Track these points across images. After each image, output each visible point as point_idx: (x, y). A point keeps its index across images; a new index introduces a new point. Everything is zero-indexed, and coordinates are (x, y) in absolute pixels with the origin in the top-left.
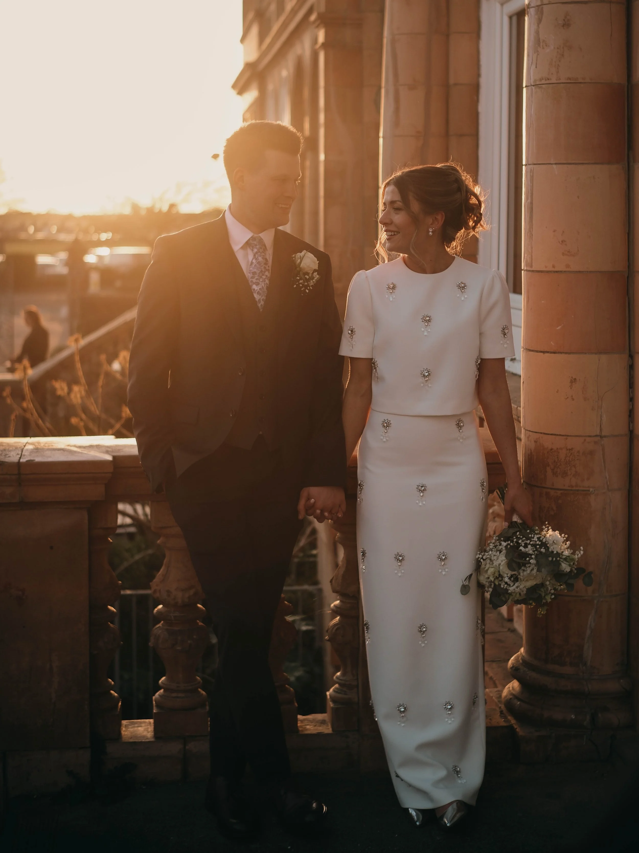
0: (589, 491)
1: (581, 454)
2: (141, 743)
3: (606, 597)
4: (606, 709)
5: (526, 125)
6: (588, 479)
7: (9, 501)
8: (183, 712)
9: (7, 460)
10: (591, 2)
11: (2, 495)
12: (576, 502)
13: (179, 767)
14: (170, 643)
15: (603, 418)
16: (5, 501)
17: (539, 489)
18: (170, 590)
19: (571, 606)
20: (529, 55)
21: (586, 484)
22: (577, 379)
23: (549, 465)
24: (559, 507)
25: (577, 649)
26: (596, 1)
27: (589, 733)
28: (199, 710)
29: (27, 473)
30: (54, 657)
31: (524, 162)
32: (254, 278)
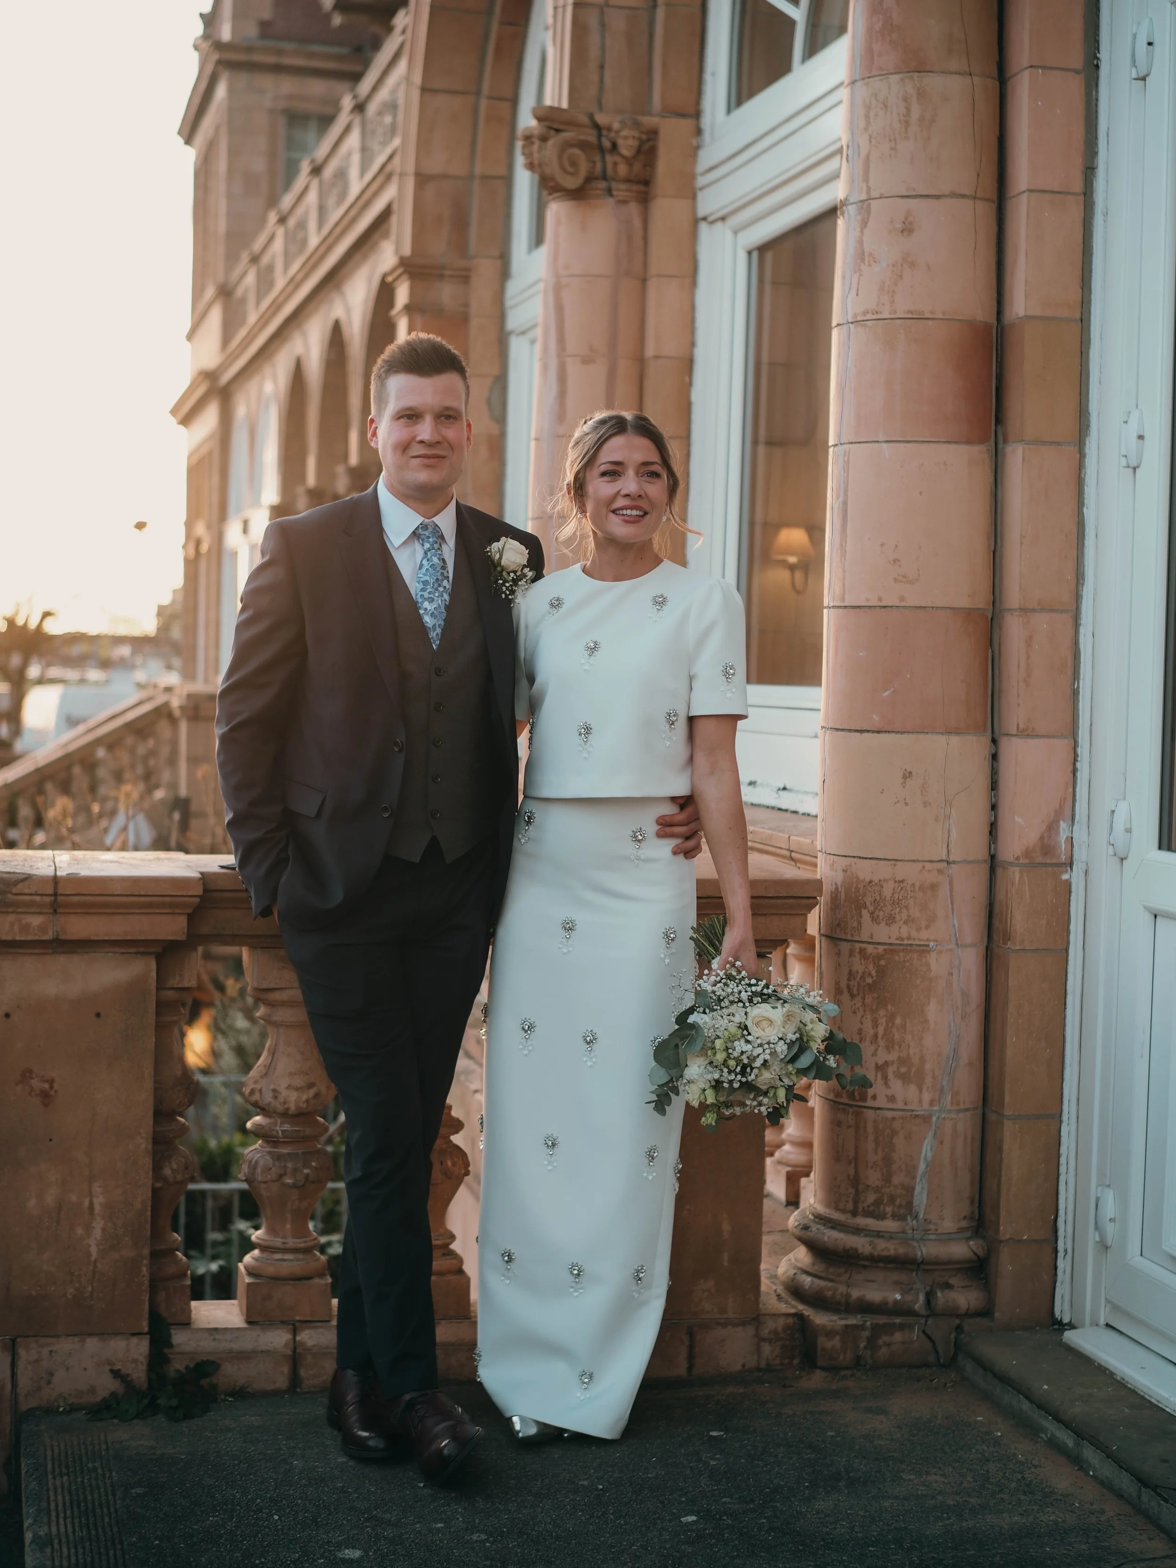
0: (928, 946)
1: (917, 888)
2: (226, 1329)
3: (950, 1111)
4: (948, 1286)
5: (837, 383)
6: (927, 927)
7: (36, 938)
8: (291, 1282)
9: (35, 872)
10: (945, 196)
11: (26, 928)
12: (907, 964)
13: (286, 1369)
14: (275, 1173)
15: (951, 834)
16: (30, 938)
17: (849, 944)
18: (278, 1088)
19: (897, 1125)
20: (844, 277)
21: (924, 935)
22: (914, 774)
23: (865, 908)
24: (881, 971)
25: (904, 1192)
26: (953, 195)
27: (923, 1321)
28: (317, 1281)
29: (68, 893)
30: (97, 1188)
31: (831, 442)
32: (425, 591)
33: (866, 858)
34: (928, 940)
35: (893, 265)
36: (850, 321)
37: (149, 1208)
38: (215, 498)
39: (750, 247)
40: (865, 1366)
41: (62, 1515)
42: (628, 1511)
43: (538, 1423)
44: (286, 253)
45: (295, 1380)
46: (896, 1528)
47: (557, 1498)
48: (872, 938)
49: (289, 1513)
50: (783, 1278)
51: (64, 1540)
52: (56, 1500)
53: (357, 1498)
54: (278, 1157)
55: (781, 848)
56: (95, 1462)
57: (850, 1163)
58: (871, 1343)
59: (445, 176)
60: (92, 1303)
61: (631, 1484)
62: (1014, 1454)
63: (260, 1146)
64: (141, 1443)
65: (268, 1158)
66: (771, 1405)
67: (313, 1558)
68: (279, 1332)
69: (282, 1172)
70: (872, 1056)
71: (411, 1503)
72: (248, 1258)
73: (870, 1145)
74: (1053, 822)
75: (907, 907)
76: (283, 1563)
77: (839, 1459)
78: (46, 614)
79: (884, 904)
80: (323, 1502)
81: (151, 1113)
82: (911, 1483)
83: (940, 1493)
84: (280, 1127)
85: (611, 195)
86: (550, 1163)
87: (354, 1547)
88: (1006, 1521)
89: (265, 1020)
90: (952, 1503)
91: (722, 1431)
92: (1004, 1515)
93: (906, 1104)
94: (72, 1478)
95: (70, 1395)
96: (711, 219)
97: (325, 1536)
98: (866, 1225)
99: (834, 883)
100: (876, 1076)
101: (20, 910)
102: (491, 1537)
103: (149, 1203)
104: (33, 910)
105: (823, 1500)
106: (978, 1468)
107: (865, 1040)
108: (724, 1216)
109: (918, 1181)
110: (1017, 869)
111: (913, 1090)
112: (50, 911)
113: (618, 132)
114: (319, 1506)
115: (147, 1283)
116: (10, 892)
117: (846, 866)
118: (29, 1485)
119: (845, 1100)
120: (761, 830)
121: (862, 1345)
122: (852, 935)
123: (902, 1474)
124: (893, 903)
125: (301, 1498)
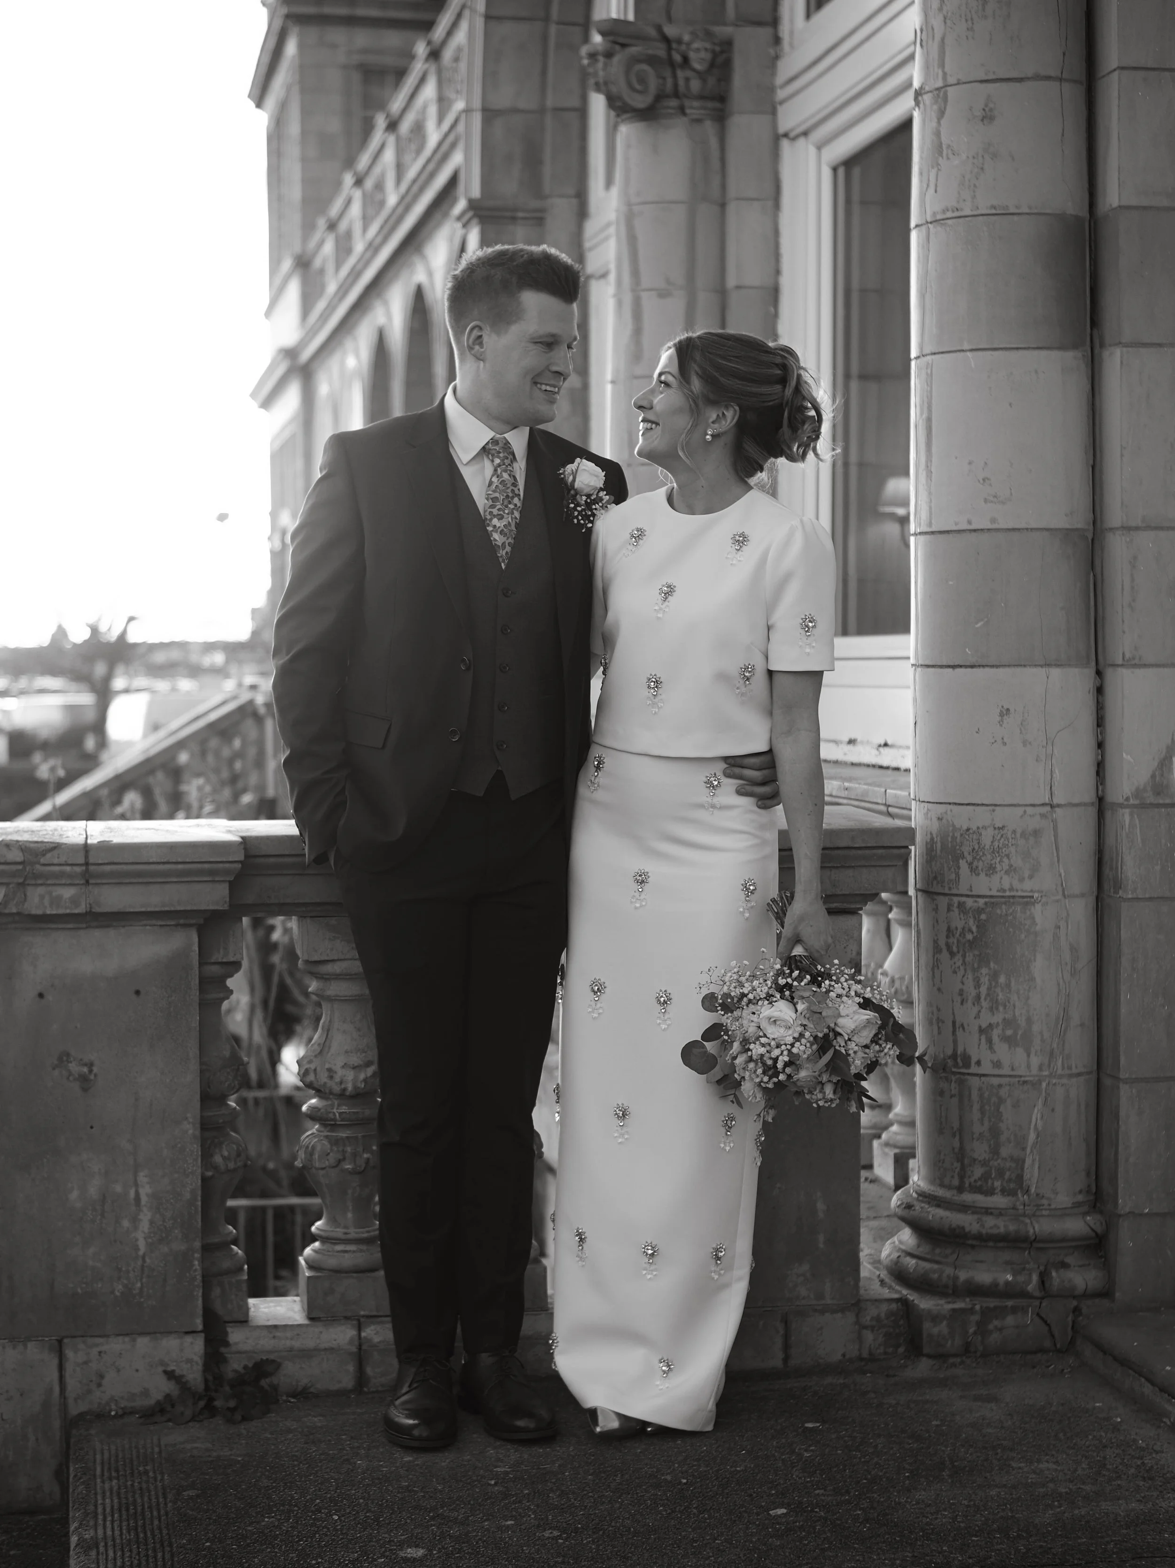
0: (1033, 897)
1: (1018, 835)
2: (286, 1326)
3: (1061, 1077)
4: (1064, 1265)
5: (918, 290)
6: (1031, 877)
7: (68, 911)
8: (355, 1275)
9: (64, 840)
10: (1028, 79)
11: (57, 901)
12: (1010, 918)
13: (351, 1368)
14: (332, 1159)
15: (1054, 776)
16: (61, 911)
17: (947, 898)
18: (334, 1068)
19: (1003, 1092)
20: (921, 174)
21: (1028, 885)
22: (1012, 710)
23: (963, 857)
24: (981, 926)
25: (1013, 1165)
26: (1037, 77)
27: (1037, 1303)
29: (100, 862)
30: (142, 1178)
31: (913, 355)
32: (494, 508)
33: (962, 804)
34: (1032, 891)
35: (974, 158)
36: (929, 220)
37: (199, 1198)
38: (300, 484)
39: (834, 164)
40: (975, 1352)
41: (109, 1518)
42: (713, 1505)
43: (621, 1417)
44: (364, 217)
45: (361, 1379)
46: (1002, 1517)
47: (637, 1493)
48: (971, 891)
49: (350, 1513)
50: (886, 1262)
51: (110, 1543)
52: (104, 1504)
53: (424, 1496)
54: (335, 1142)
55: (877, 803)
56: (147, 1465)
57: (954, 1135)
58: (982, 1329)
59: (515, 111)
60: (142, 1300)
61: (718, 1478)
62: (1135, 1441)
63: (317, 1130)
64: (195, 1445)
65: (325, 1142)
66: (873, 1395)
67: (372, 1558)
68: (343, 1328)
69: (341, 1157)
70: (975, 1018)
71: (480, 1500)
72: (308, 1251)
73: (976, 1114)
74: (1164, 759)
75: (1008, 856)
76: (340, 1563)
77: (943, 1448)
78: (132, 619)
79: (983, 853)
80: (387, 1501)
81: (198, 1097)
82: (1021, 1471)
83: (1052, 1480)
84: (337, 1109)
85: (684, 113)
86: (622, 1135)
87: (417, 1546)
88: (1122, 1508)
89: (317, 995)
90: (1064, 1490)
91: (818, 1422)
92: (1120, 1502)
93: (1013, 1069)
94: (121, 1481)
95: (122, 1398)
96: (792, 135)
97: (386, 1536)
98: (974, 1202)
99: (929, 833)
100: (980, 1040)
101: (49, 882)
102: (564, 1534)
103: (199, 1193)
104: (63, 882)
105: (925, 1490)
106: (1095, 1454)
107: (967, 1002)
108: (819, 1194)
109: (1028, 1153)
110: (1127, 811)
111: (1020, 1052)
112: (82, 883)
113: (688, 44)
114: (382, 1504)
115: (199, 1278)
116: (39, 863)
117: (941, 814)
118: (77, 1489)
120: (857, 786)
121: (971, 1331)
122: (950, 889)
123: (1011, 1462)
124: (993, 852)
125: (363, 1498)
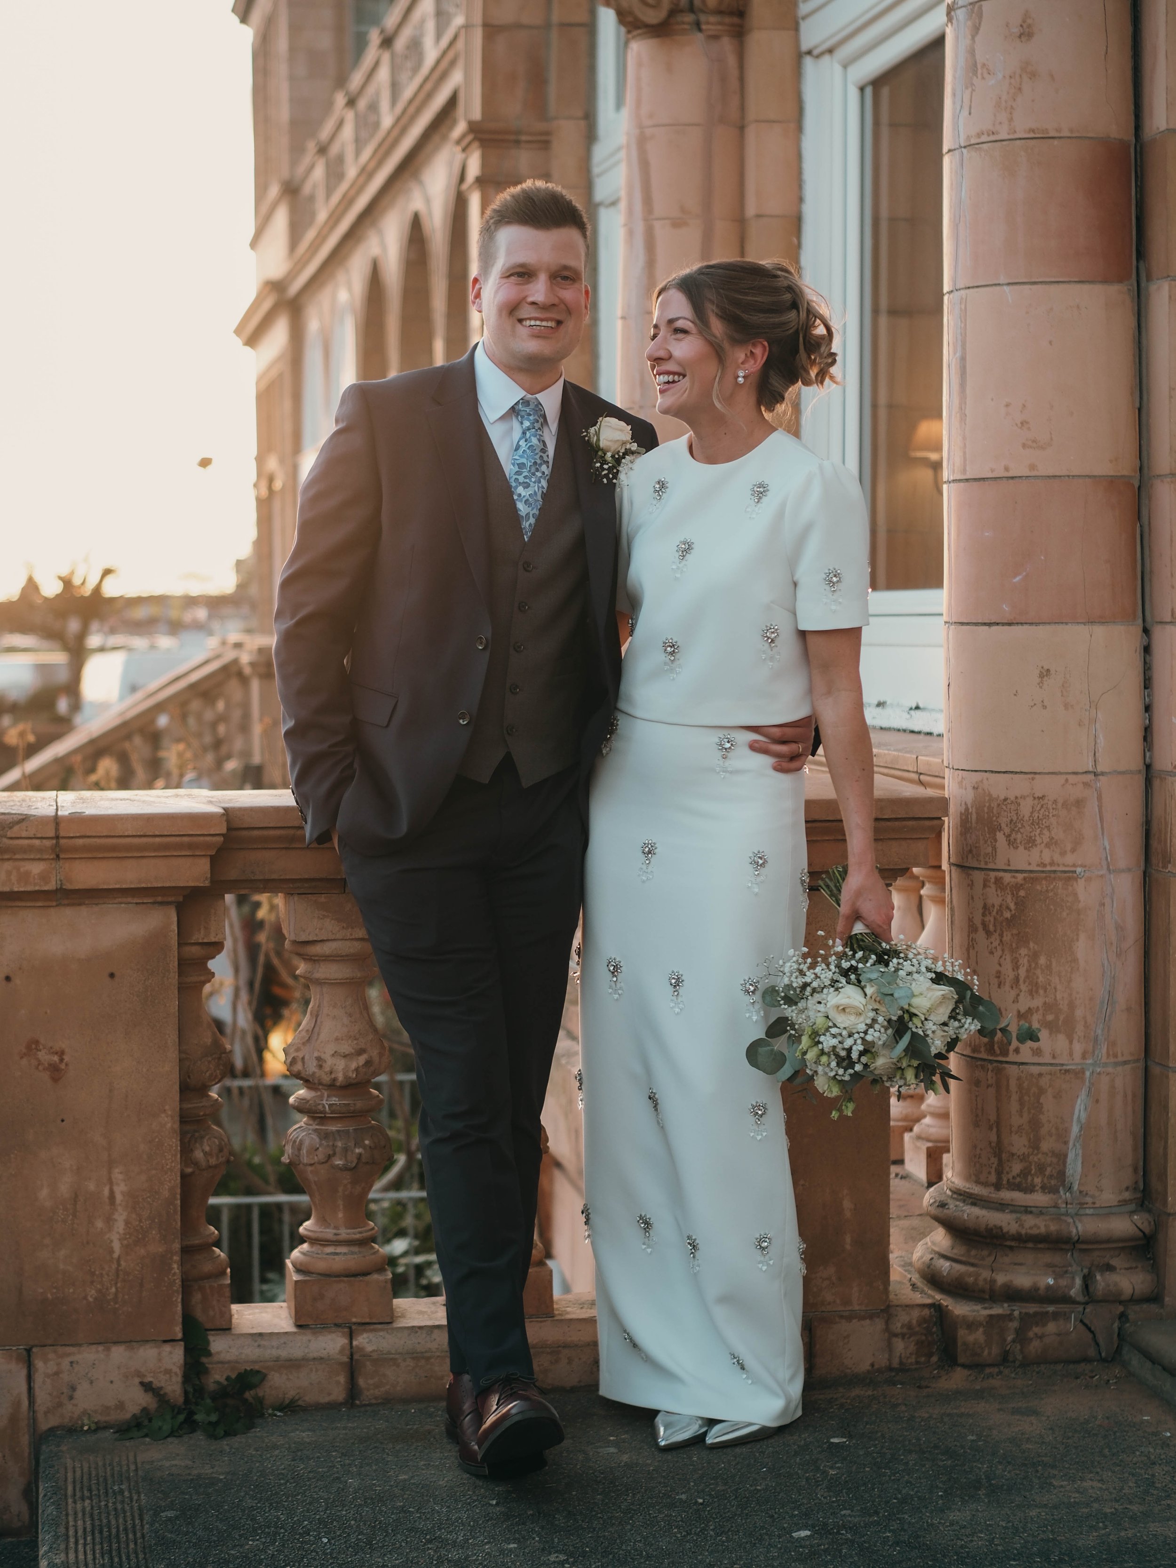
0: (1075, 872)
1: (1060, 805)
2: (271, 1334)
3: (1105, 1065)
4: (1109, 1268)
5: (950, 219)
6: (1073, 851)
7: (37, 888)
8: (345, 1279)
9: (33, 812)
11: (25, 877)
12: (1051, 894)
13: (342, 1379)
14: (321, 1155)
15: (1098, 741)
16: (30, 888)
17: (983, 873)
18: (323, 1056)
19: (1044, 1082)
20: (954, 95)
21: (1070, 859)
22: (1053, 672)
23: (1000, 829)
24: (1021, 904)
25: (1055, 1160)
27: (1080, 1308)
28: (375, 1276)
29: (72, 835)
30: (117, 1174)
31: (946, 289)
32: (521, 474)
33: (999, 772)
34: (1074, 865)
35: (1011, 77)
36: (963, 145)
37: (178, 1197)
38: (288, 427)
39: (861, 83)
40: (1014, 1362)
41: (81, 1541)
42: (732, 1527)
44: (357, 140)
45: (353, 1391)
46: (1042, 1540)
47: (650, 1514)
48: (1009, 865)
49: (340, 1535)
50: (918, 1265)
52: (75, 1526)
53: (420, 1518)
54: (324, 1136)
55: (908, 771)
56: (122, 1484)
57: (991, 1128)
58: (1021, 1336)
59: (518, 26)
60: (117, 1306)
61: (736, 1497)
63: (305, 1123)
64: (173, 1462)
65: (314, 1136)
66: (903, 1408)
68: (333, 1336)
69: (331, 1153)
70: (1013, 1003)
71: (480, 1522)
72: (296, 1253)
73: (1014, 1106)
75: (1048, 827)
77: (980, 1466)
78: (107, 572)
79: (1022, 825)
80: (380, 1523)
81: (177, 1087)
82: (1063, 1490)
83: (1097, 1500)
84: (327, 1100)
85: (700, 30)
89: (305, 977)
90: (1108, 1511)
91: (845, 1438)
93: (1054, 1057)
94: (94, 1501)
95: (96, 1412)
96: (816, 52)
97: (380, 1560)
98: (1012, 1200)
99: (963, 803)
101: (17, 856)
102: (571, 1558)
103: (179, 1191)
104: (32, 857)
105: (959, 1511)
106: (1143, 1471)
107: (1004, 985)
108: (845, 1192)
109: (1070, 1147)
111: (1062, 1039)
112: (52, 857)
114: (374, 1527)
115: (178, 1282)
116: (5, 836)
117: (977, 782)
118: (47, 1510)
119: (984, 1055)
120: (886, 752)
121: (1010, 1338)
122: (986, 863)
123: (1052, 1480)
124: (1032, 824)
125: (354, 1519)
